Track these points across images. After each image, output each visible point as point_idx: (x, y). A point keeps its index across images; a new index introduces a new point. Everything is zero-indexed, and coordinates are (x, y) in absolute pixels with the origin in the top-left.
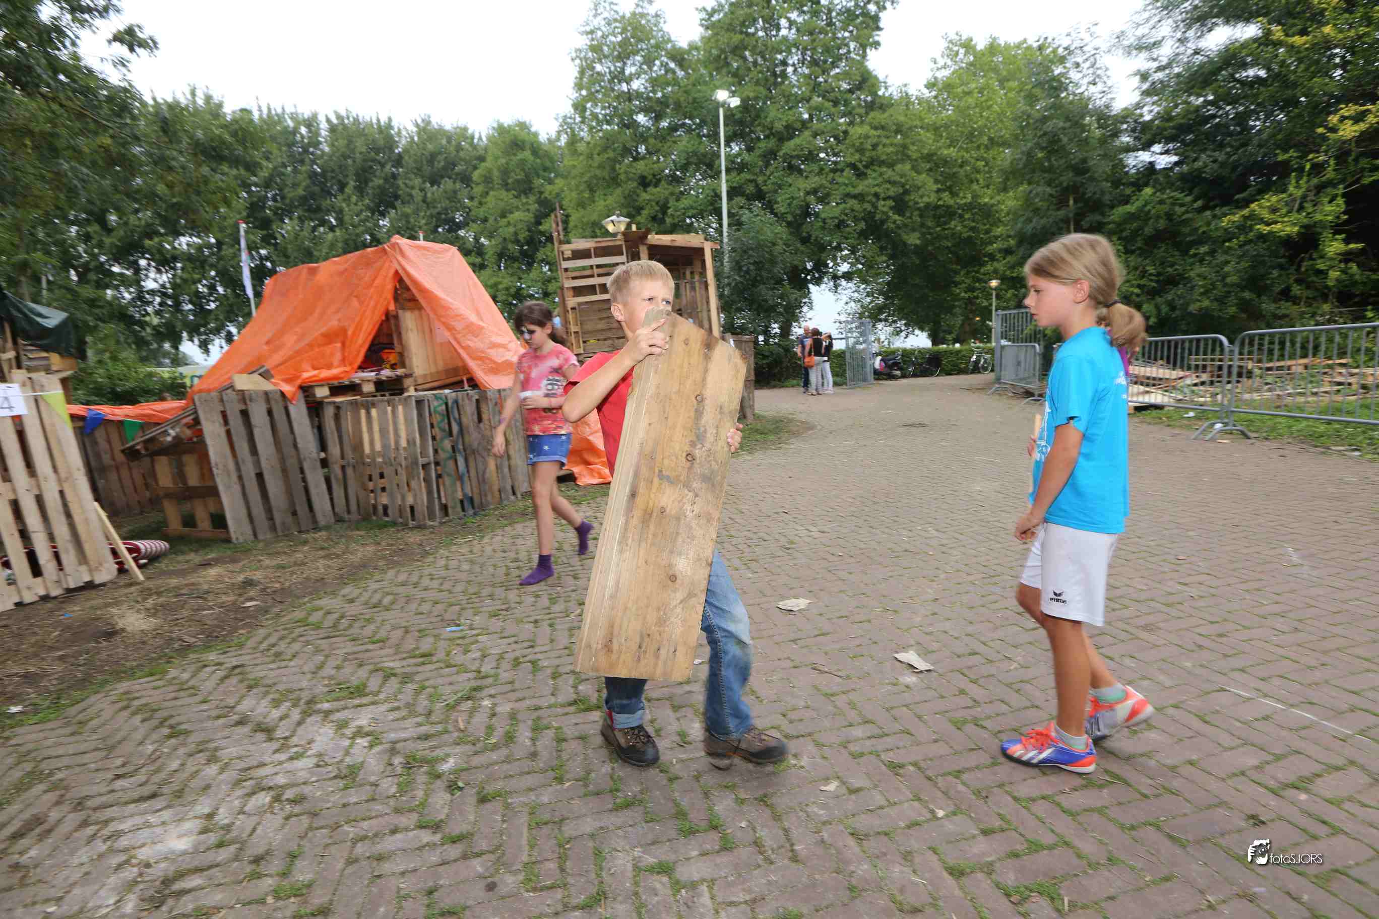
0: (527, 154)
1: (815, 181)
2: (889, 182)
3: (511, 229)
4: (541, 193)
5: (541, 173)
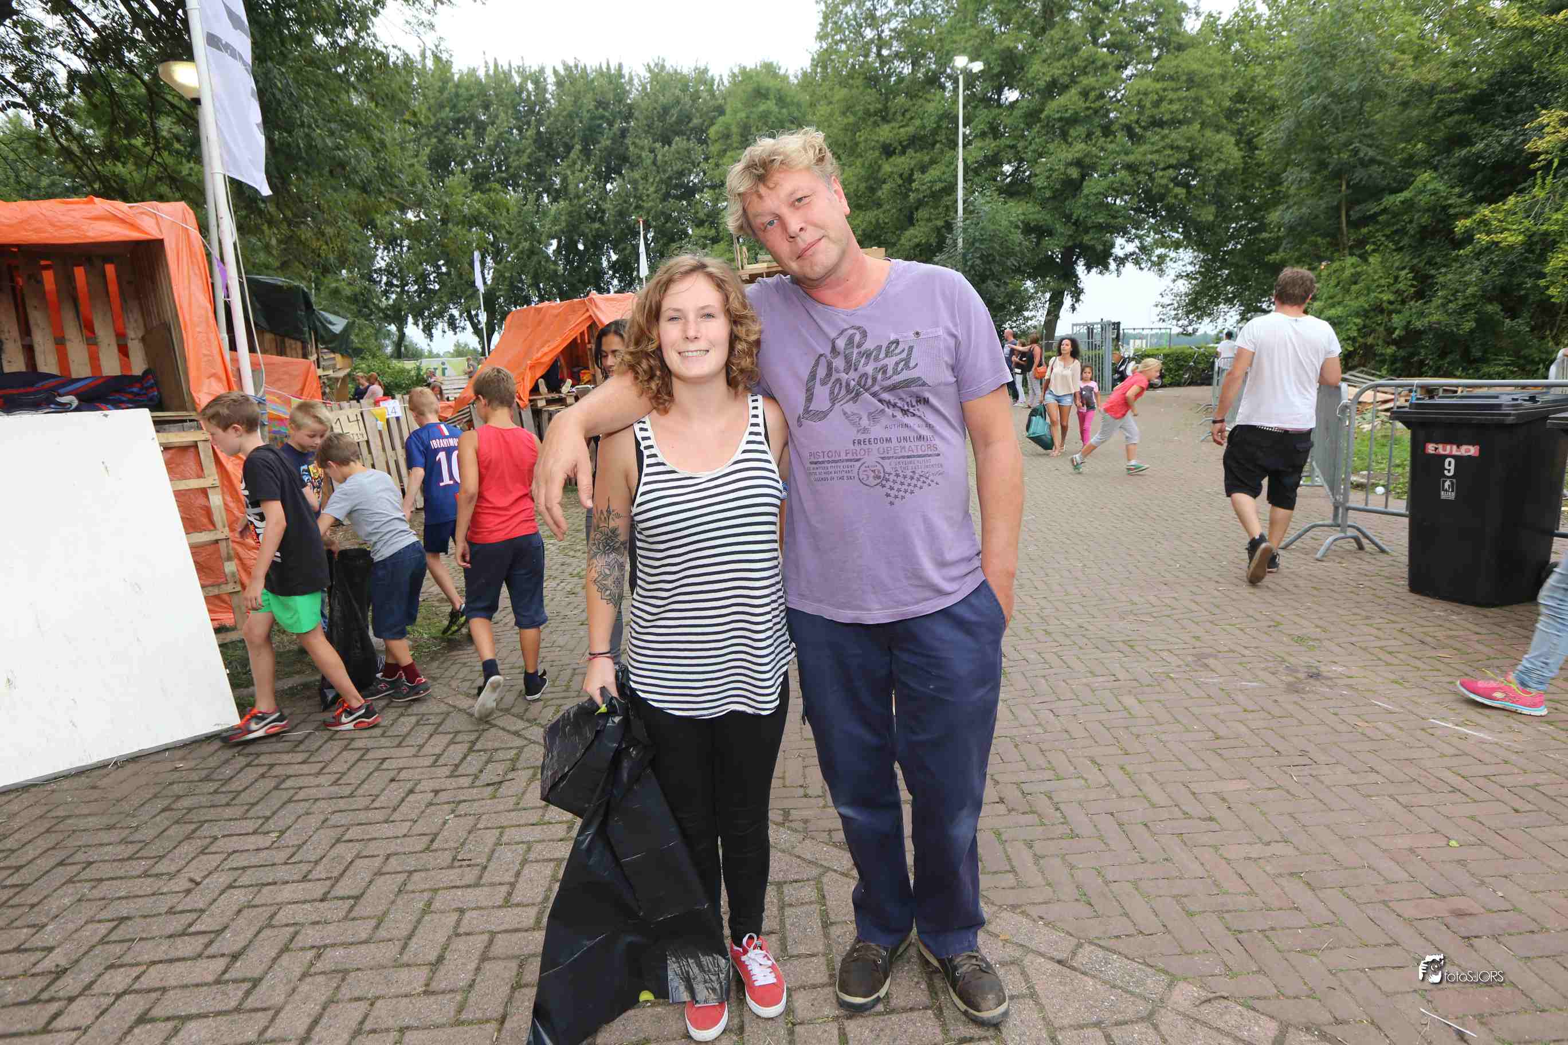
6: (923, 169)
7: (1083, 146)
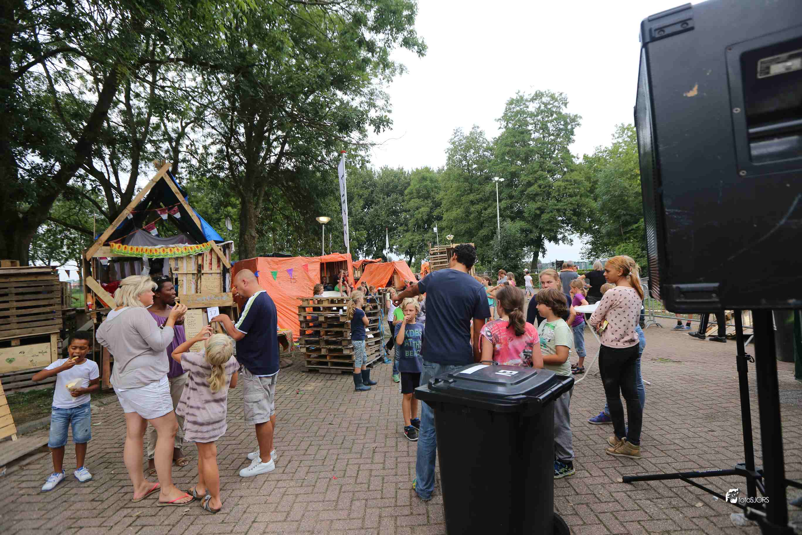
0: (428, 182)
1: (539, 204)
2: (571, 204)
3: (420, 215)
4: (434, 198)
5: (434, 189)
6: (486, 209)
7: (540, 203)
